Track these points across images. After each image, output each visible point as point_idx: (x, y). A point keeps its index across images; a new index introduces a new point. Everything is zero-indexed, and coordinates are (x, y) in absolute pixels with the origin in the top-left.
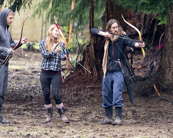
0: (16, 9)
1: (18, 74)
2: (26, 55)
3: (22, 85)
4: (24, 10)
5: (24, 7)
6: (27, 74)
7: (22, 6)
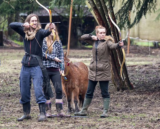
0: (143, 13)
1: (147, 68)
2: (153, 52)
3: (151, 78)
4: (149, 14)
5: (150, 12)
6: (154, 68)
7: (148, 11)
